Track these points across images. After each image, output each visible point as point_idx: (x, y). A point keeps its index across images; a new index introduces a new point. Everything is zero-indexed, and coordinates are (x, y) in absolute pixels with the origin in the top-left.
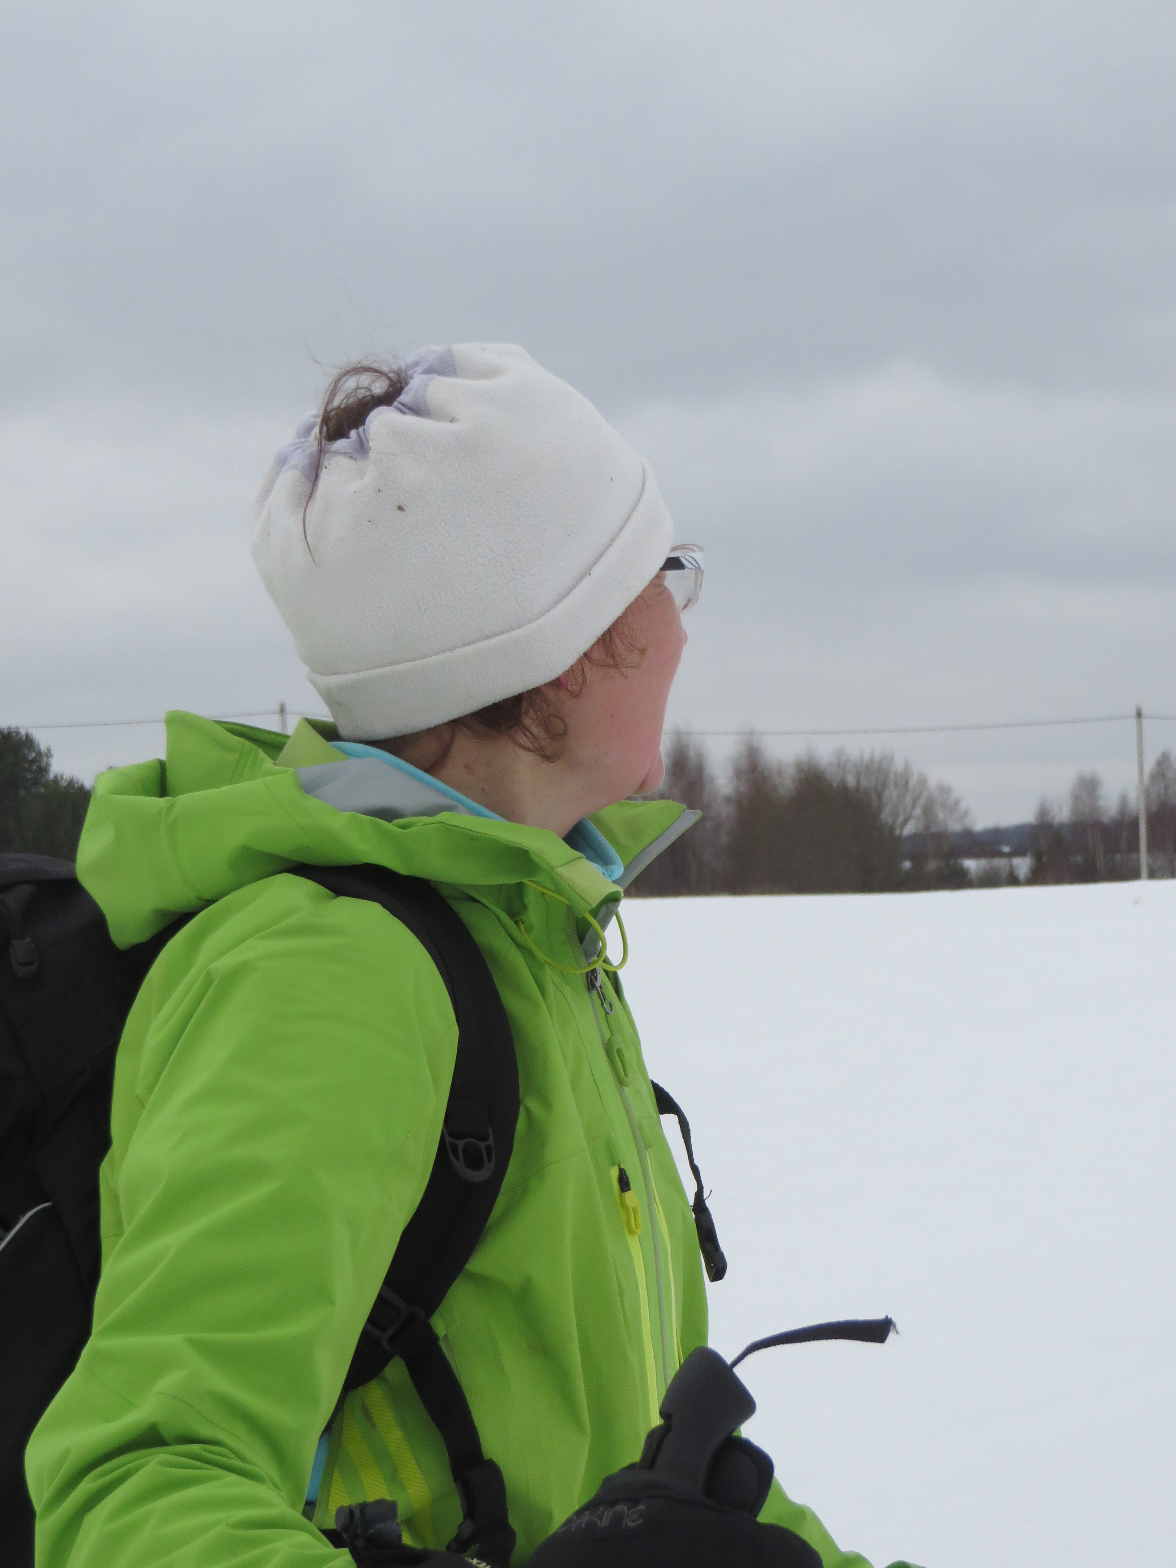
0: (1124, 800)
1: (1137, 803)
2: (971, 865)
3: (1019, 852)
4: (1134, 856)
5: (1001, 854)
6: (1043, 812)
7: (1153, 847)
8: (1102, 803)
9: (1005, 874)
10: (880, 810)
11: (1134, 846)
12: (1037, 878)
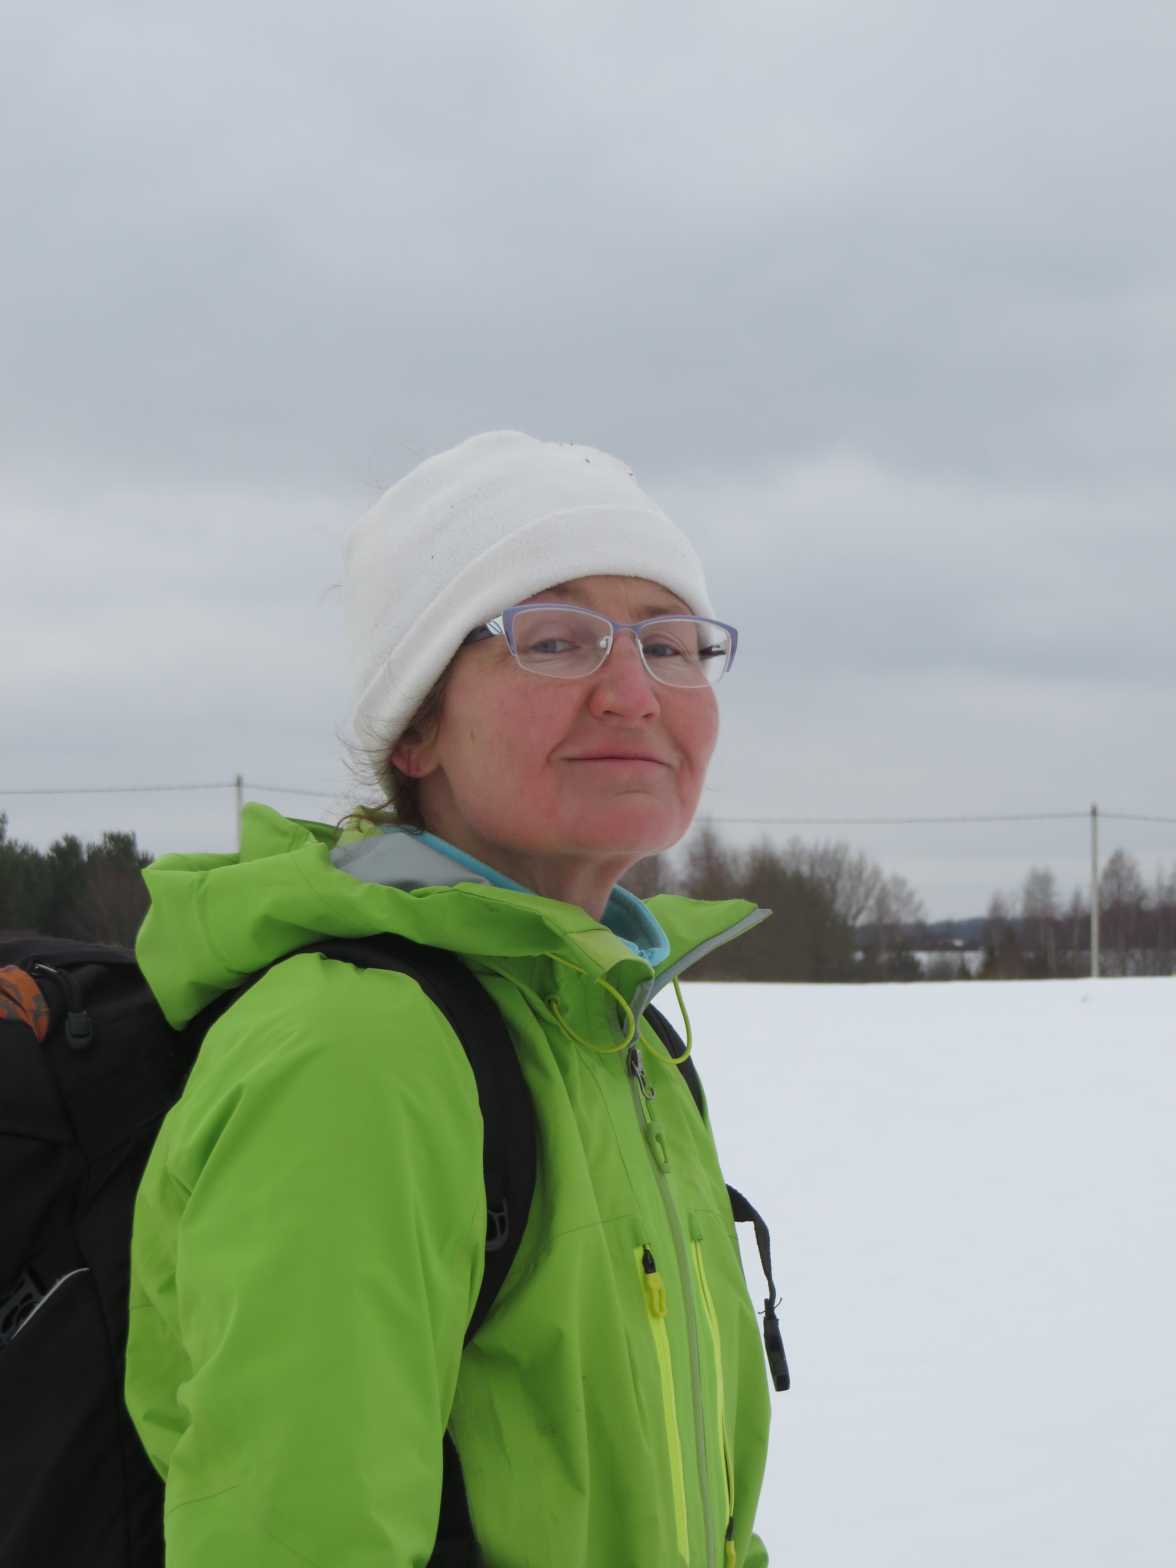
0: (1077, 897)
1: (1090, 901)
2: (923, 957)
3: (971, 946)
4: (1085, 953)
5: (953, 948)
6: (996, 907)
7: (1104, 945)
8: (1055, 900)
9: (956, 968)
10: (833, 901)
11: (1085, 944)
12: (989, 972)
